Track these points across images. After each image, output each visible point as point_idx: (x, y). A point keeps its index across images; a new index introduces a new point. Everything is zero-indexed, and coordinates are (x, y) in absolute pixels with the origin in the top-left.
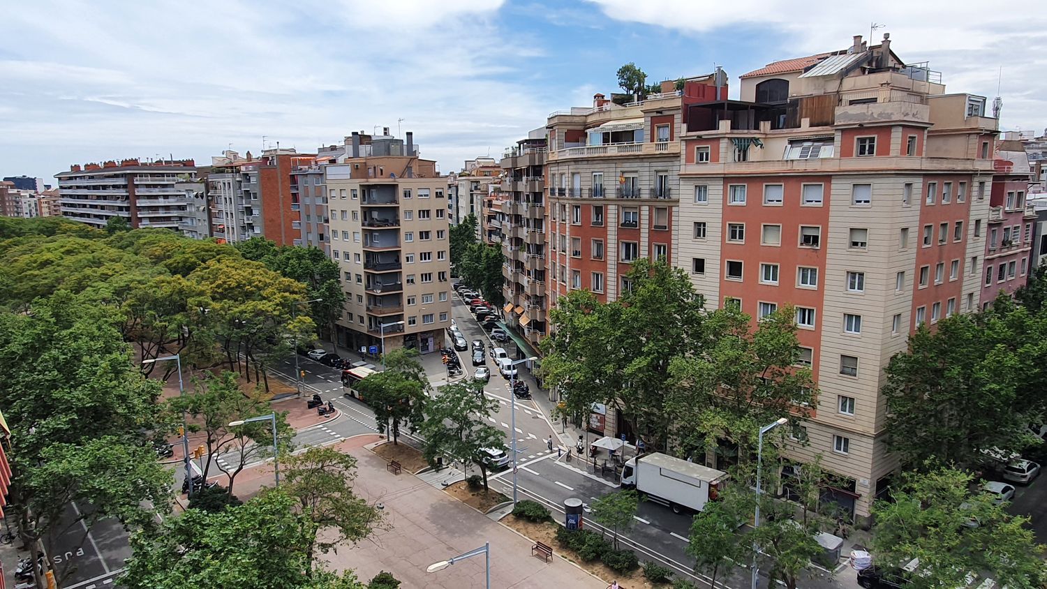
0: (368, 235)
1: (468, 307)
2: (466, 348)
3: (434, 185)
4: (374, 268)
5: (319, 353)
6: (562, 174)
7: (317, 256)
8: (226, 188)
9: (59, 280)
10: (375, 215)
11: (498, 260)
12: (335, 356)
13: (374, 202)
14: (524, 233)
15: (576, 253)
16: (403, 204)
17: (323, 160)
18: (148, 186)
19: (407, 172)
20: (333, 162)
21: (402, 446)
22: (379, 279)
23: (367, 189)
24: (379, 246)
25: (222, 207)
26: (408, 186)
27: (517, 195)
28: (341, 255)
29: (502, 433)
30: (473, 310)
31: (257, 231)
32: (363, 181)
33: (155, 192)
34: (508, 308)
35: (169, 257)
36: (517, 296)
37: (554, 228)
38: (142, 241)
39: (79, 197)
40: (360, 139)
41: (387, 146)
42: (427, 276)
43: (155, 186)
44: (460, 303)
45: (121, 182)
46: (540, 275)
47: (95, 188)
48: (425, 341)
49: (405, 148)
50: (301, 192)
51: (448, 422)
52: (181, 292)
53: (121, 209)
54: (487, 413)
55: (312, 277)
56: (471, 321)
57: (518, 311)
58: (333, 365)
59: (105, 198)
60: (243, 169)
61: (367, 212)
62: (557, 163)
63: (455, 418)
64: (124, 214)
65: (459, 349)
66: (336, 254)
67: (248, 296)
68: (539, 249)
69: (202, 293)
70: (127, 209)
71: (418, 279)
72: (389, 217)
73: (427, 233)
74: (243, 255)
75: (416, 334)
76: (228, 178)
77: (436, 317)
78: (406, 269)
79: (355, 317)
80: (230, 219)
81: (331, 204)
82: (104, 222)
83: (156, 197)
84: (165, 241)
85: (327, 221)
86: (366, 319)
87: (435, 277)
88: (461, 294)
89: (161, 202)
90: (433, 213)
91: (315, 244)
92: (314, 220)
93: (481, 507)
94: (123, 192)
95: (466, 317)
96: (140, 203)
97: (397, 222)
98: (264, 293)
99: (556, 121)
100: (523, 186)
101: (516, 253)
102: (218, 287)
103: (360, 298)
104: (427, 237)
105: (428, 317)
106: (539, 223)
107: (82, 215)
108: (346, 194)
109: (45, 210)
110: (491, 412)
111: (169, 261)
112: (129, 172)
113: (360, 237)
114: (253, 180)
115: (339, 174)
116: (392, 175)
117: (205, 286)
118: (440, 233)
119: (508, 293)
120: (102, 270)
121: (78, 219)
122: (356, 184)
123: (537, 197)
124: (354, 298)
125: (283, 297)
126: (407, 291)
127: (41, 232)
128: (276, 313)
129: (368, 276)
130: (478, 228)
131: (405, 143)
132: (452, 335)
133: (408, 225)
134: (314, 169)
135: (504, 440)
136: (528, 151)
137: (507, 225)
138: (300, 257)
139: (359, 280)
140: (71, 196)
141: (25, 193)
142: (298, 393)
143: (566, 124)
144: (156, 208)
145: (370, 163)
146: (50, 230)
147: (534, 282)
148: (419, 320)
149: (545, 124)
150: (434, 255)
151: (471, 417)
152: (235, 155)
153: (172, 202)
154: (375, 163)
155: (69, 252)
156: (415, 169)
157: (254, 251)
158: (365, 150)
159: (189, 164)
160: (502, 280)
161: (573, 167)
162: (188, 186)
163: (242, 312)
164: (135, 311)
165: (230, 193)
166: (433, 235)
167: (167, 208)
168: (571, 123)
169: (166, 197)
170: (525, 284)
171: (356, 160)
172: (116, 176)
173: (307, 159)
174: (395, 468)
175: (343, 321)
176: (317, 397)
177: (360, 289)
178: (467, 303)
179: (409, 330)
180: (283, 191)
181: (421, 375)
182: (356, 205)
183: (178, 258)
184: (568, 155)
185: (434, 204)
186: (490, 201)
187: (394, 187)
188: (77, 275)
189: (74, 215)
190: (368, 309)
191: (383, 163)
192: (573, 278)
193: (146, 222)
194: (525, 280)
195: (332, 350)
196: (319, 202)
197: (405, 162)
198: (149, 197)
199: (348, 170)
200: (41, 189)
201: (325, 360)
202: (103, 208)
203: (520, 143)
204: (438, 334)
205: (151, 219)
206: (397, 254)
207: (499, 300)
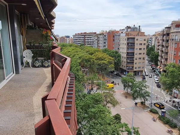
0: (128, 48)
1: (151, 67)
2: (148, 75)
3: (144, 38)
4: (128, 56)
5: (115, 73)
6: (173, 35)
7: (117, 52)
8: (101, 38)
9: (71, 55)
10: (130, 44)
11: (158, 56)
12: (118, 74)
13: (130, 41)
14: (164, 49)
15: (175, 54)
16: (136, 42)
17: (120, 32)
18: (88, 37)
19: (138, 35)
20: (122, 32)
21: (129, 93)
22: (129, 58)
23: (128, 39)
24: (130, 51)
25: (100, 42)
26: (137, 38)
27: (163, 40)
28: (122, 52)
29: (150, 93)
30: (152, 67)
31: (106, 47)
32: (128, 37)
33: (89, 39)
34: (158, 67)
35: (89, 51)
36: (161, 64)
37: (170, 48)
38: (85, 48)
39: (76, 40)
40: (128, 27)
41: (134, 29)
42: (140, 58)
43: (89, 38)
44: (149, 65)
45: (83, 37)
46: (166, 59)
47: (79, 38)
48: (138, 73)
49: (138, 30)
50: (115, 39)
51: (138, 89)
52: (90, 58)
53: (83, 42)
54: (146, 88)
55: (116, 57)
56: (151, 70)
57: (161, 68)
58: (118, 76)
59: (80, 40)
60: (105, 34)
61: (128, 43)
62: (173, 33)
63: (139, 88)
64: (83, 43)
65: (146, 75)
66: (121, 53)
67: (102, 60)
68: (167, 53)
69: (94, 59)
70: (84, 42)
71: (138, 59)
72: (133, 45)
73: (141, 49)
74: (103, 52)
75: (136, 71)
76: (102, 36)
77: (141, 68)
78: (135, 56)
79: (123, 66)
80: (101, 45)
81: (121, 42)
82: (80, 44)
83: (89, 40)
84: (89, 49)
85: (120, 45)
86: (126, 67)
87: (142, 59)
88: (150, 63)
89: (90, 41)
90: (143, 44)
91: (117, 50)
92: (117, 45)
93: (143, 108)
94: (83, 39)
95: (149, 69)
96: (86, 41)
97: (134, 46)
98: (105, 59)
99: (173, 22)
100: (165, 38)
101: (161, 54)
102: (97, 57)
103: (125, 62)
104: (141, 50)
105: (139, 67)
106: (167, 47)
107: (76, 43)
108: (124, 40)
109: (71, 42)
110: (147, 88)
111: (89, 52)
112: (85, 35)
113: (126, 49)
114: (106, 36)
115: (123, 35)
116: (134, 36)
117: (95, 57)
118: (144, 49)
119: (159, 63)
120: (78, 53)
121: (75, 44)
122: (126, 38)
123: (168, 41)
124: (124, 62)
125: (109, 60)
126: (135, 61)
127: (69, 46)
128: (107, 63)
129: (127, 57)
130: (155, 48)
131: (138, 28)
132: (145, 72)
133: (137, 46)
134: (118, 34)
135: (150, 94)
136: (166, 30)
137: (160, 47)
138: (113, 53)
139: (125, 58)
140: (75, 39)
141: (68, 39)
142: (110, 80)
143: (176, 23)
144: (89, 42)
145: (129, 33)
146: (71, 46)
147: (165, 61)
148: (137, 68)
149: (171, 23)
150: (142, 54)
151: (143, 88)
152: (104, 31)
153: (91, 41)
154: (131, 33)
155: (73, 50)
156: (140, 34)
157: (105, 51)
158: (129, 30)
159: (95, 33)
160: (158, 60)
161: (176, 34)
162: (94, 38)
163: (101, 63)
164: (82, 61)
165: (102, 39)
166: (142, 49)
167: (91, 42)
168: (177, 23)
169: (91, 40)
170: (162, 61)
171: (127, 32)
172: (82, 36)
173: (117, 32)
174: (126, 97)
175: (121, 67)
176: (113, 81)
177: (125, 60)
178: (151, 66)
179: (135, 70)
180: (112, 38)
181: (134, 79)
182: (126, 42)
183: (91, 52)
184: (175, 31)
185: (143, 42)
186: (159, 42)
187: (134, 38)
188: (74, 54)
189: (75, 43)
190: (126, 65)
191: (133, 33)
192: (174, 60)
193: (87, 45)
194: (163, 60)
195: (118, 72)
196: (118, 41)
197: (137, 33)
198: (88, 40)
199: (125, 34)
200: (70, 38)
201: (116, 75)
202: (80, 42)
203: (165, 28)
204: (142, 72)
205: (88, 44)
206: (134, 53)
207: (157, 65)
